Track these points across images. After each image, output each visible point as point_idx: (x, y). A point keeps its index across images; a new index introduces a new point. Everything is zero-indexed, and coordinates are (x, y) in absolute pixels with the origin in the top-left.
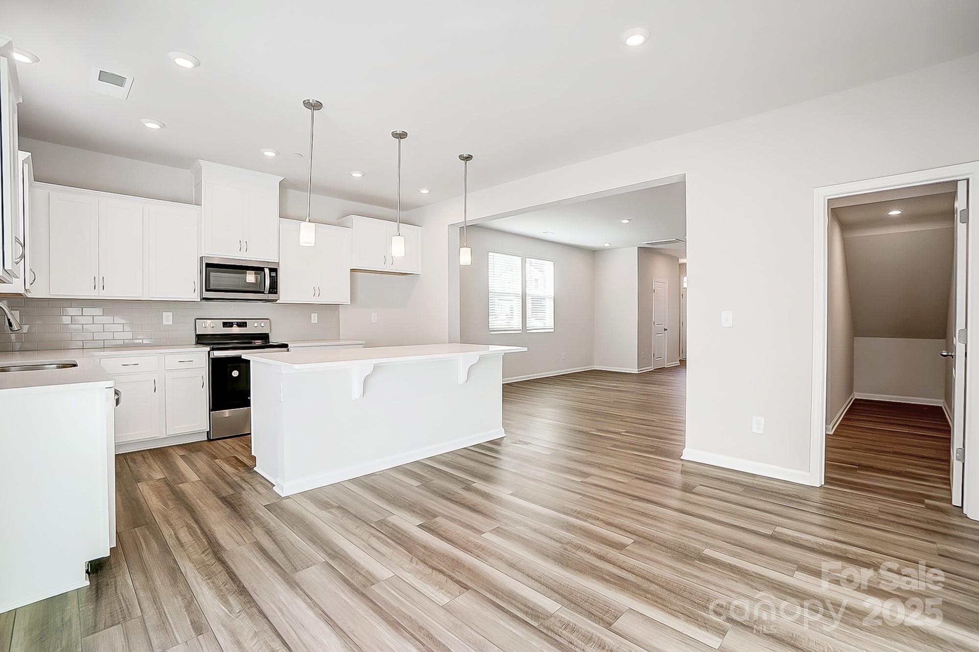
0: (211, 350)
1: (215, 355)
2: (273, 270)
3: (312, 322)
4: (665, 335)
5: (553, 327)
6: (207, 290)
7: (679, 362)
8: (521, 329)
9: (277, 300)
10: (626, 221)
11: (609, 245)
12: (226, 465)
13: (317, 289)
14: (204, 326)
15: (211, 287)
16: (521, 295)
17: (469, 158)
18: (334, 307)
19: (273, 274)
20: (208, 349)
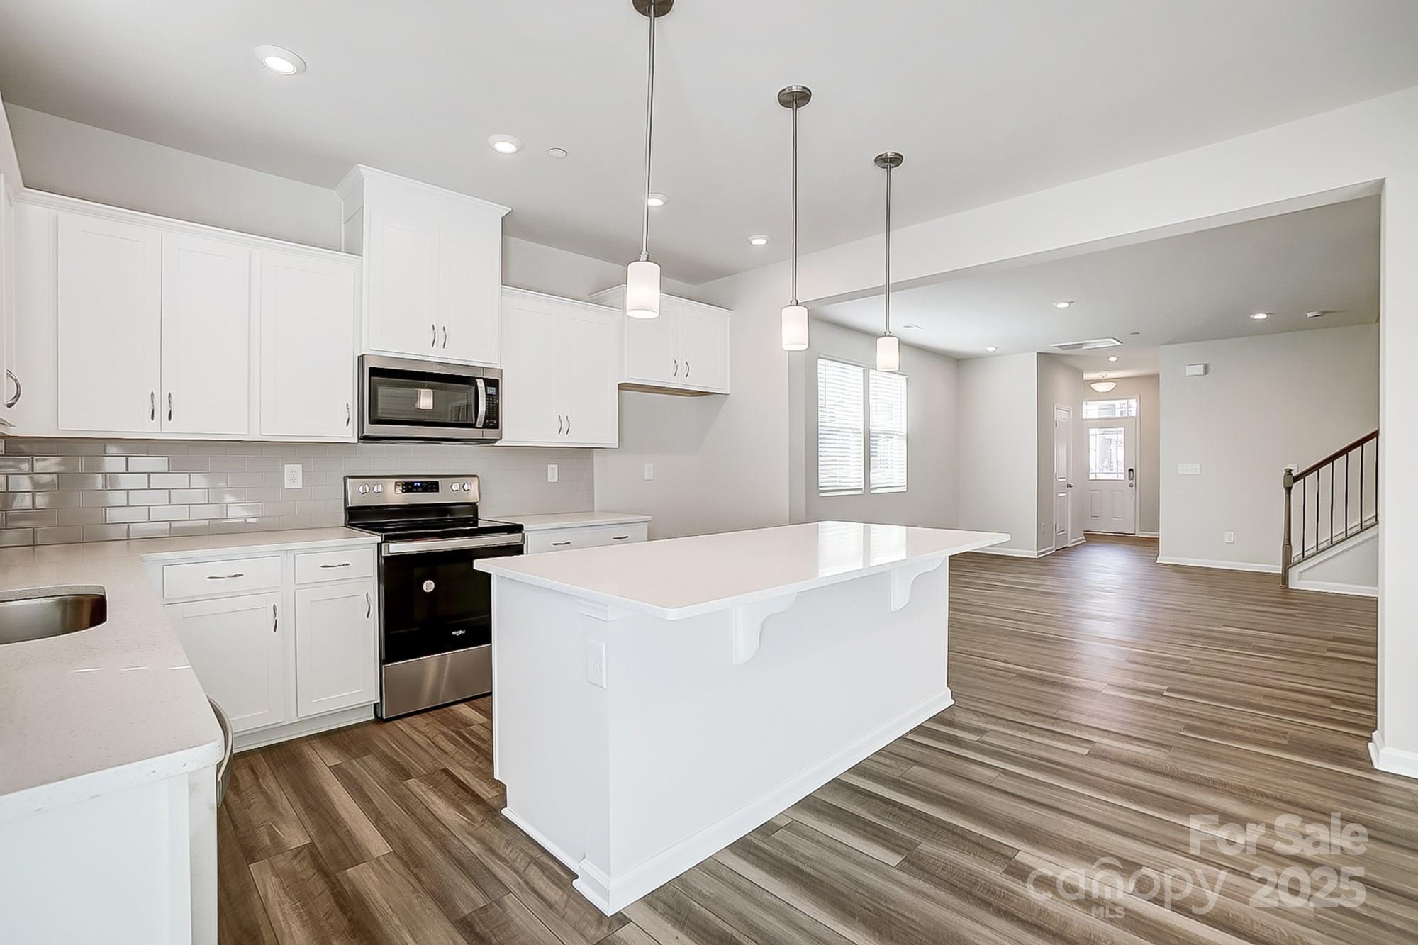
0: (382, 542)
1: (391, 552)
2: (493, 383)
3: (549, 481)
4: (1067, 495)
5: (905, 484)
6: (373, 421)
7: (1084, 537)
8: (862, 487)
9: (495, 441)
10: (1064, 305)
11: (994, 349)
12: (435, 798)
13: (564, 420)
14: (361, 490)
15: (379, 415)
16: (862, 431)
17: (896, 160)
18: (584, 454)
19: (492, 390)
20: (378, 539)
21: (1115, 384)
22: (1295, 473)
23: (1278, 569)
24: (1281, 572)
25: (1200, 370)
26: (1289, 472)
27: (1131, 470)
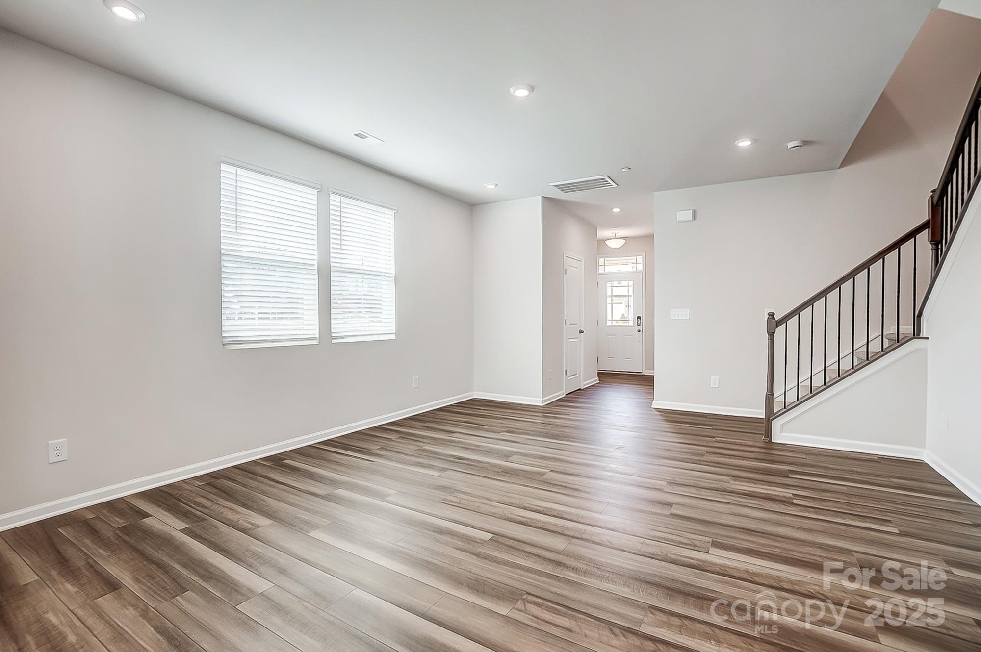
4: (580, 340)
5: (395, 333)
7: (597, 378)
8: (317, 336)
21: (625, 241)
22: (777, 317)
23: (761, 414)
24: (764, 417)
25: (689, 215)
26: (772, 315)
27: (639, 318)
